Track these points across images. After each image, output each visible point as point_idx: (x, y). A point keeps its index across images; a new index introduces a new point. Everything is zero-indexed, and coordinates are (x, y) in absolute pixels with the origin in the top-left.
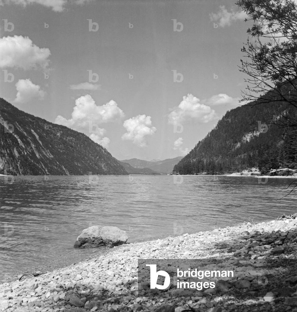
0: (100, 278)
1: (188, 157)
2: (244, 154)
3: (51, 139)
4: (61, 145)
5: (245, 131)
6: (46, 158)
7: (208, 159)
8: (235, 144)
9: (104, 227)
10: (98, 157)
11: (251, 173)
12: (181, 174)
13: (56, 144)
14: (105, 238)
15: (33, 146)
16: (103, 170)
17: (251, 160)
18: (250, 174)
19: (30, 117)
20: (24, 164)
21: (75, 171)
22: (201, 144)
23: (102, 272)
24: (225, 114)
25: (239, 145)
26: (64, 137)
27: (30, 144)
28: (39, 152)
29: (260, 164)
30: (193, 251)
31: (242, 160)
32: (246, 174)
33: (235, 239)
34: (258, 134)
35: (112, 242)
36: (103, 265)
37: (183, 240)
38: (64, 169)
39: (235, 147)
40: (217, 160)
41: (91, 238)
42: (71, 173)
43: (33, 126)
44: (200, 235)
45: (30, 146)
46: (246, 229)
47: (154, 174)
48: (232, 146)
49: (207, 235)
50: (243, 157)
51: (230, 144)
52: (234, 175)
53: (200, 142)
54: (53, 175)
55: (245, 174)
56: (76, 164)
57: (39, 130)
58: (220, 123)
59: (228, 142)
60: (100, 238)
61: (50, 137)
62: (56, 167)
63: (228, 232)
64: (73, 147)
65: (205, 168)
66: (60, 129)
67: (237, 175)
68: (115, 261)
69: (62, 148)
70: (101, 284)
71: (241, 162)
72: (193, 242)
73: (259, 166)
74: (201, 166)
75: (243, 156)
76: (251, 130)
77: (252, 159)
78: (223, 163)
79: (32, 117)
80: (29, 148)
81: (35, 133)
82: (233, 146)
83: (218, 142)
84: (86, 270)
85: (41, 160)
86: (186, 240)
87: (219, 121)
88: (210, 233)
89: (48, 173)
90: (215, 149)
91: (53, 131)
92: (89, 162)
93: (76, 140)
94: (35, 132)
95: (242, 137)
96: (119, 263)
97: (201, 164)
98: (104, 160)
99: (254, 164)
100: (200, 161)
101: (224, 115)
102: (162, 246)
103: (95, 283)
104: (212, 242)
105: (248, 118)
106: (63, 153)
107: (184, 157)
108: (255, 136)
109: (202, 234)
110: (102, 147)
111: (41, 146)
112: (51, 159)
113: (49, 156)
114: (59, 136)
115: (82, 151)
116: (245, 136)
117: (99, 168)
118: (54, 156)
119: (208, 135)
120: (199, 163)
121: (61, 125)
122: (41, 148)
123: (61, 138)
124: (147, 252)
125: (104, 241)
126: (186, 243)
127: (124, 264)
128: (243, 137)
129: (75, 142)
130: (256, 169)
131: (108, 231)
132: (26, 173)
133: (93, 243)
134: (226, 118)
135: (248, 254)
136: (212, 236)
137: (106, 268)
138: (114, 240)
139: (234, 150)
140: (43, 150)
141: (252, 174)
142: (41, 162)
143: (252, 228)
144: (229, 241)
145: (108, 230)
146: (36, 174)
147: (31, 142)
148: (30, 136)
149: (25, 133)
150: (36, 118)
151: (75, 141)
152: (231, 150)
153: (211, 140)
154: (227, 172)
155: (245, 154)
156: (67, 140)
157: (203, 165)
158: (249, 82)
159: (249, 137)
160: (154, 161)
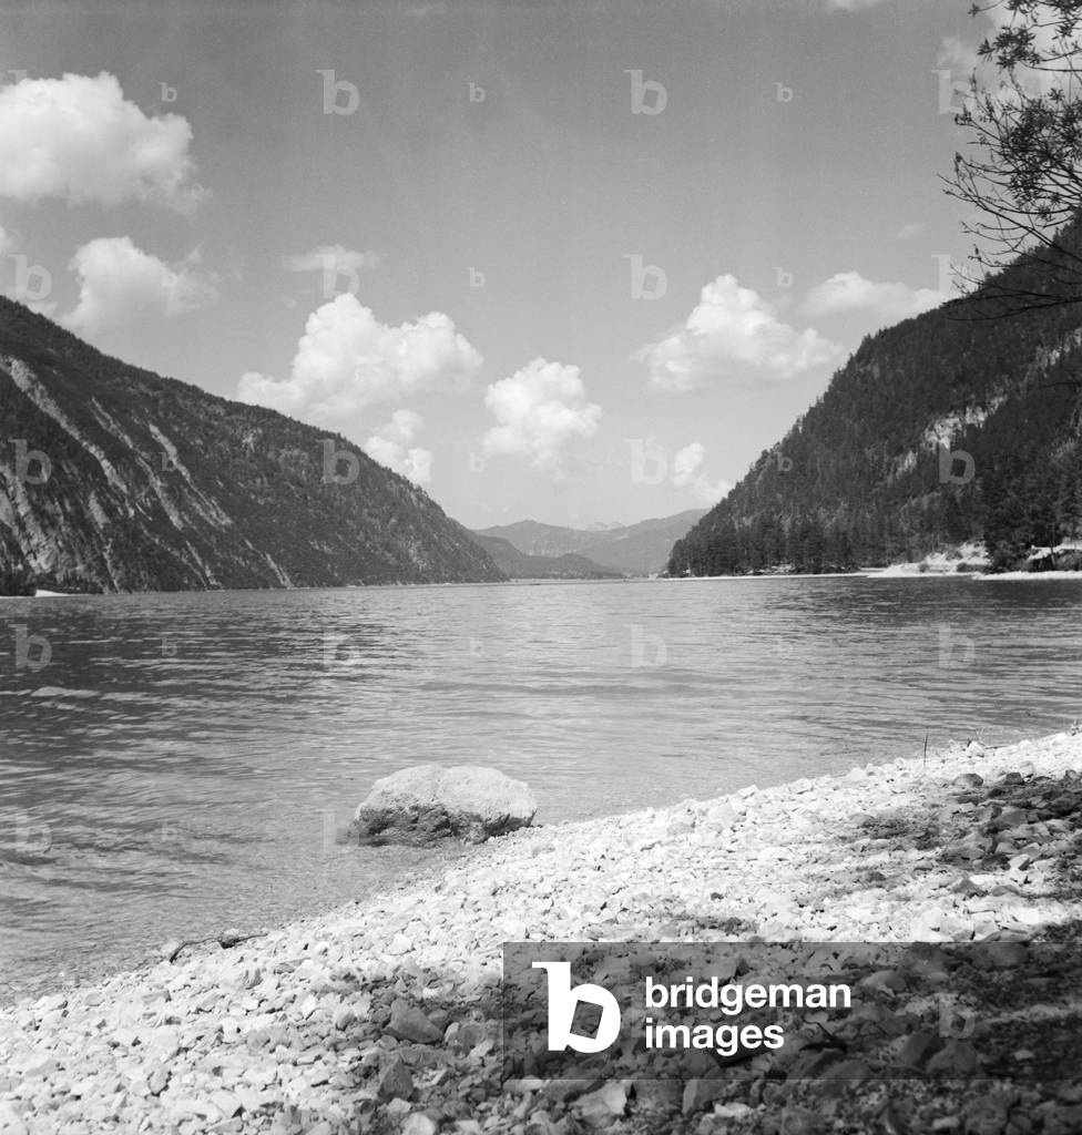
0: (478, 945)
1: (723, 508)
2: (929, 493)
3: (222, 456)
4: (258, 480)
5: (932, 409)
6: (204, 528)
7: (799, 516)
8: (896, 459)
9: (451, 771)
10: (393, 520)
11: (956, 562)
12: (697, 575)
13: (239, 476)
14: (457, 810)
15: (157, 484)
16: (413, 565)
17: (959, 514)
18: (955, 568)
19: (144, 381)
20: (126, 551)
21: (313, 573)
22: (769, 461)
23: (483, 926)
24: (858, 347)
25: (910, 460)
26: (268, 450)
27: (145, 477)
28: (181, 506)
29: (991, 529)
30: (789, 846)
31: (922, 515)
32: (941, 568)
33: (933, 802)
34: (982, 417)
35: (480, 821)
36: (476, 903)
37: (743, 810)
38: (273, 565)
39: (896, 470)
40: (829, 517)
41: (407, 809)
42: (299, 578)
43: (155, 412)
44: (800, 790)
45: (147, 484)
46: (966, 765)
47: (599, 574)
48: (884, 466)
49: (826, 790)
50: (925, 507)
51: (876, 458)
52: (895, 571)
53: (765, 454)
54: (233, 588)
55: (937, 566)
56: (317, 548)
57: (180, 426)
58: (842, 382)
59: (869, 452)
60: (439, 808)
61: (220, 450)
62: (245, 560)
63: (904, 779)
64: (302, 486)
65: (787, 551)
66: (255, 420)
67: (907, 571)
68: (515, 888)
69: (262, 489)
70: (485, 964)
71: (921, 522)
72: (782, 816)
73: (986, 537)
74: (774, 541)
75: (925, 500)
76: (955, 403)
77: (962, 511)
78: (855, 529)
79: (150, 379)
80: (143, 494)
81: (162, 439)
82: (889, 465)
83: (834, 450)
84: (419, 920)
85: (189, 534)
86: (754, 807)
87: (835, 374)
88: (839, 783)
89: (213, 582)
90: (823, 480)
91: (227, 427)
92: (361, 537)
93: (313, 458)
94: (164, 432)
95: (923, 430)
96: (532, 892)
97: (774, 537)
98: (418, 528)
99: (966, 529)
100: (767, 526)
101: (855, 353)
102: (672, 832)
103: (464, 962)
104: (850, 813)
105: (944, 361)
106: (268, 507)
107: (708, 512)
108: (970, 427)
109: (809, 788)
110: (406, 482)
111: (186, 485)
112: (224, 531)
113: (215, 521)
114: (252, 445)
115: (335, 499)
116: (932, 429)
117: (398, 558)
118: (237, 523)
119: (795, 428)
120: (765, 531)
121: (257, 407)
122: (186, 490)
123: (257, 455)
124: (622, 852)
125: (451, 821)
126: (758, 821)
127: (553, 896)
128: (927, 432)
129: (311, 465)
130: (976, 550)
131: (467, 783)
132: (137, 584)
133: (414, 829)
134: (862, 363)
135: (993, 852)
136: (847, 793)
137: (489, 909)
138: (489, 816)
139: (895, 479)
140: (194, 499)
141: (962, 568)
142: (189, 544)
143: (987, 761)
144: (913, 808)
145: (466, 781)
146: (172, 586)
147: (149, 469)
148: (147, 451)
149: (126, 438)
150: (165, 380)
151: (311, 461)
152: (881, 479)
153: (808, 445)
154: (867, 563)
155: (936, 494)
156: (281, 460)
157: (779, 540)
158: (978, 233)
159: (948, 431)
160: (600, 529)
